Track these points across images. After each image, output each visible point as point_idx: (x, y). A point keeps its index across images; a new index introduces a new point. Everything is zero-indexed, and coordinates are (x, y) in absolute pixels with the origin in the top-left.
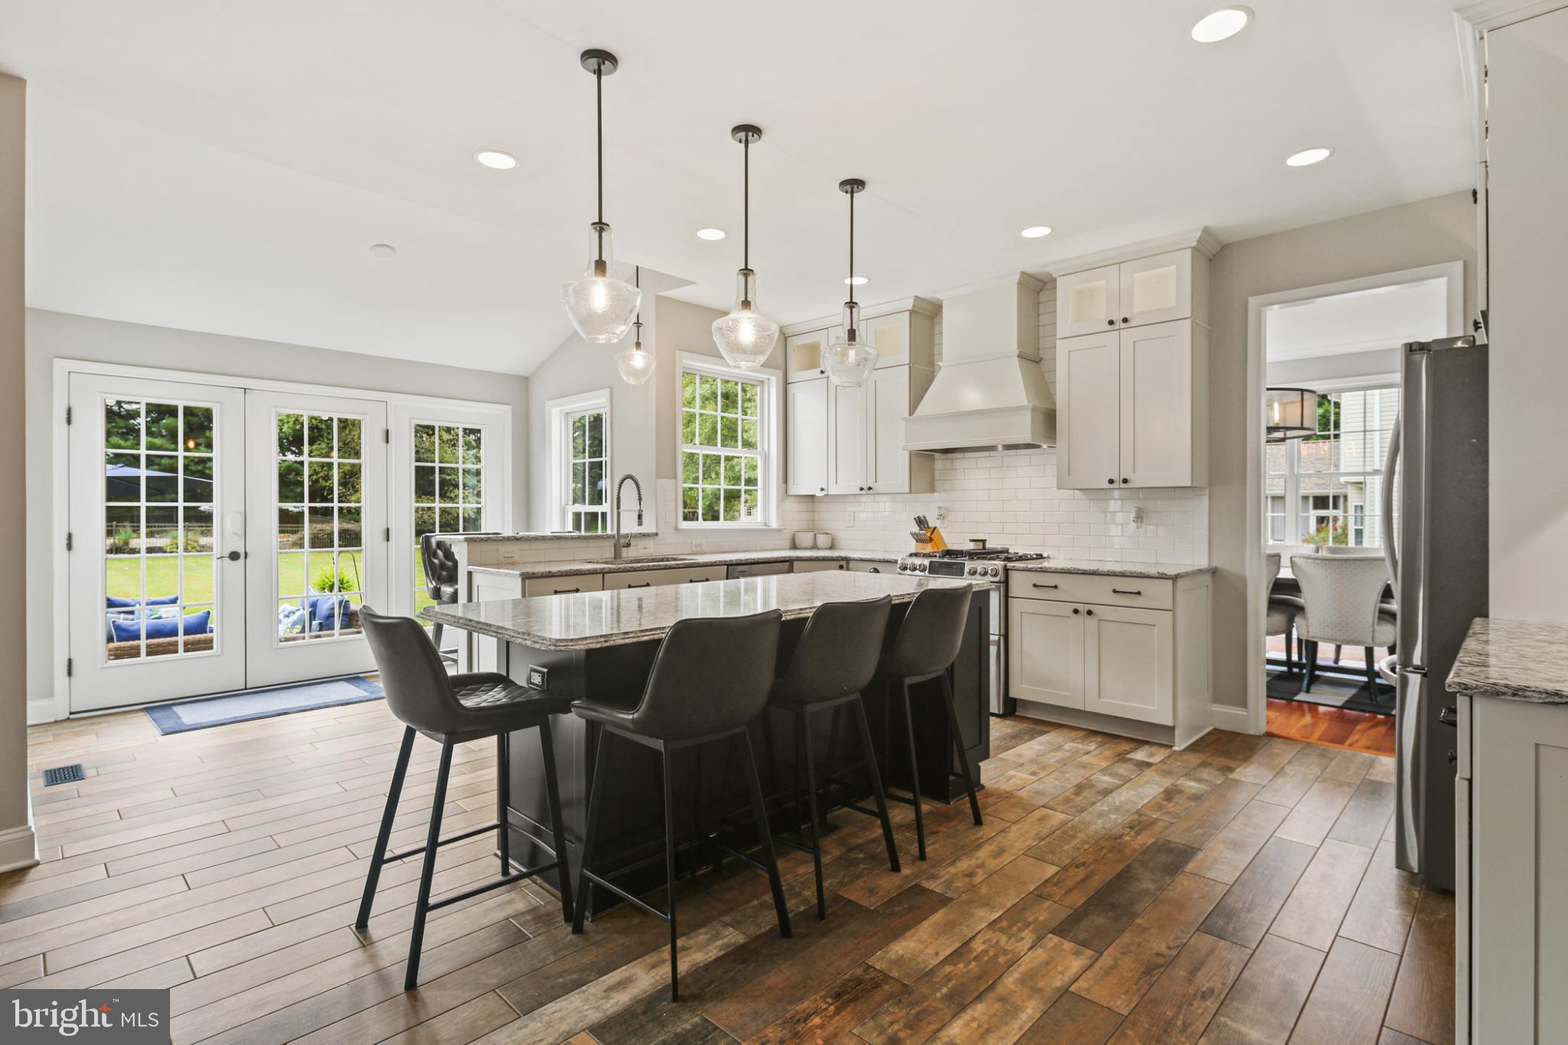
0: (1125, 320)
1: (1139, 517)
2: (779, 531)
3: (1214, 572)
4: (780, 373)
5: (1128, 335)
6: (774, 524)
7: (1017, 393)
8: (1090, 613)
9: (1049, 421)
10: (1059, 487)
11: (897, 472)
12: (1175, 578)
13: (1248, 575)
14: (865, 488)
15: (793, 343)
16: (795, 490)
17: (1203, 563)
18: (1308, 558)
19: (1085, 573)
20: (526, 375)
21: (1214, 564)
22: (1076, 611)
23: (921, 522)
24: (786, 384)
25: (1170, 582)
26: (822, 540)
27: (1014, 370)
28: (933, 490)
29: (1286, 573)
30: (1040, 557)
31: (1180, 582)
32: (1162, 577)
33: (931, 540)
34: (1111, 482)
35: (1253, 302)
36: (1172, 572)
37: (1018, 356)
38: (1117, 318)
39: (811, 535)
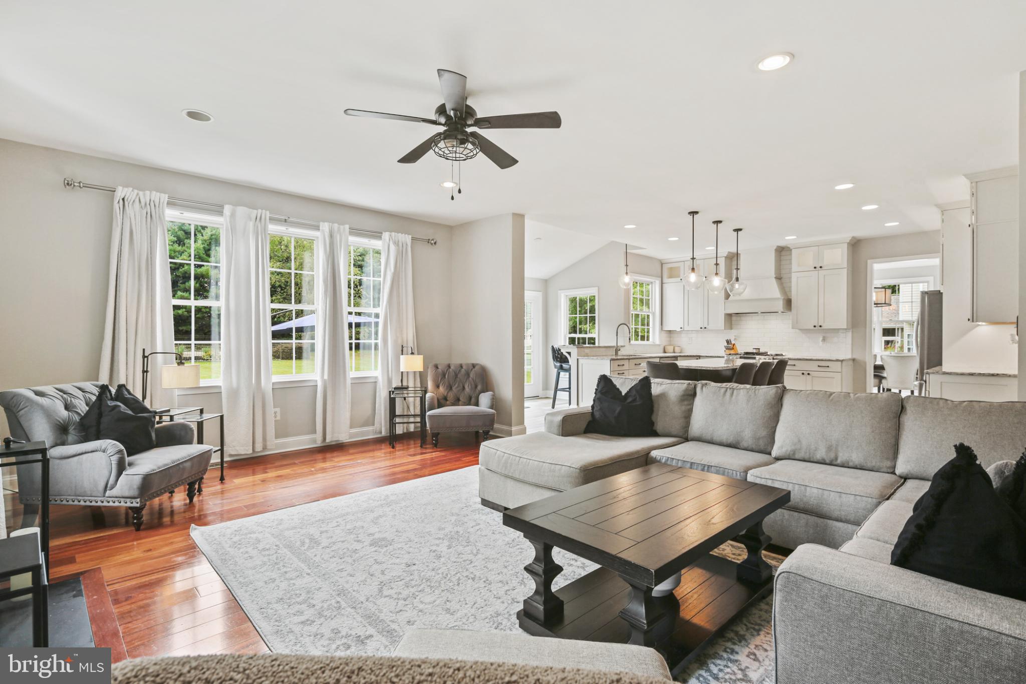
0: (821, 267)
1: (824, 340)
2: (659, 345)
3: (854, 360)
4: (660, 279)
5: (822, 272)
6: (657, 342)
7: (775, 292)
8: (809, 374)
9: (788, 303)
10: (793, 328)
11: (720, 322)
12: (842, 361)
13: (867, 361)
14: (703, 328)
15: (665, 267)
16: (666, 328)
17: (849, 356)
18: (888, 356)
19: (807, 360)
20: (545, 278)
21: (854, 357)
22: (803, 374)
23: (728, 342)
24: (662, 283)
25: (840, 362)
26: (677, 349)
27: (774, 282)
28: (731, 329)
29: (879, 362)
30: (782, 355)
31: (844, 362)
32: (837, 360)
33: (733, 349)
34: (815, 326)
35: (869, 261)
36: (841, 359)
37: (775, 278)
38: (818, 266)
39: (672, 347)
